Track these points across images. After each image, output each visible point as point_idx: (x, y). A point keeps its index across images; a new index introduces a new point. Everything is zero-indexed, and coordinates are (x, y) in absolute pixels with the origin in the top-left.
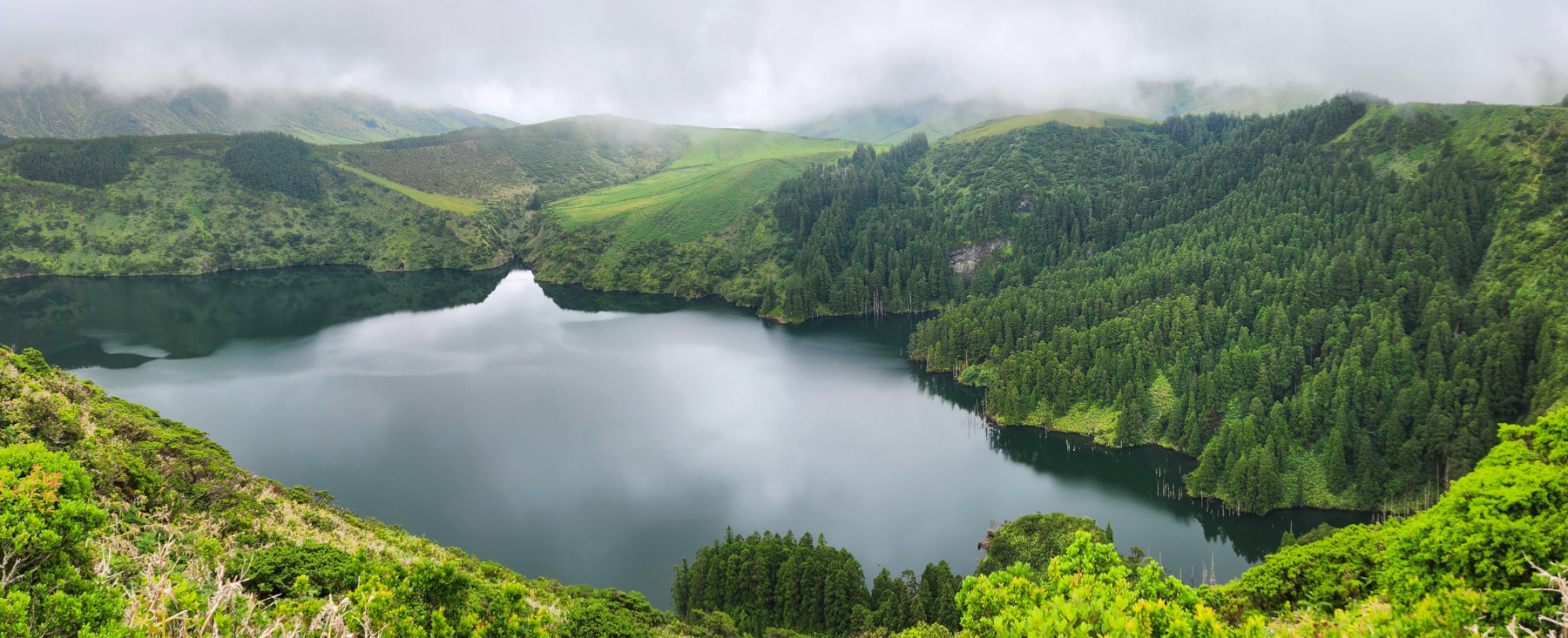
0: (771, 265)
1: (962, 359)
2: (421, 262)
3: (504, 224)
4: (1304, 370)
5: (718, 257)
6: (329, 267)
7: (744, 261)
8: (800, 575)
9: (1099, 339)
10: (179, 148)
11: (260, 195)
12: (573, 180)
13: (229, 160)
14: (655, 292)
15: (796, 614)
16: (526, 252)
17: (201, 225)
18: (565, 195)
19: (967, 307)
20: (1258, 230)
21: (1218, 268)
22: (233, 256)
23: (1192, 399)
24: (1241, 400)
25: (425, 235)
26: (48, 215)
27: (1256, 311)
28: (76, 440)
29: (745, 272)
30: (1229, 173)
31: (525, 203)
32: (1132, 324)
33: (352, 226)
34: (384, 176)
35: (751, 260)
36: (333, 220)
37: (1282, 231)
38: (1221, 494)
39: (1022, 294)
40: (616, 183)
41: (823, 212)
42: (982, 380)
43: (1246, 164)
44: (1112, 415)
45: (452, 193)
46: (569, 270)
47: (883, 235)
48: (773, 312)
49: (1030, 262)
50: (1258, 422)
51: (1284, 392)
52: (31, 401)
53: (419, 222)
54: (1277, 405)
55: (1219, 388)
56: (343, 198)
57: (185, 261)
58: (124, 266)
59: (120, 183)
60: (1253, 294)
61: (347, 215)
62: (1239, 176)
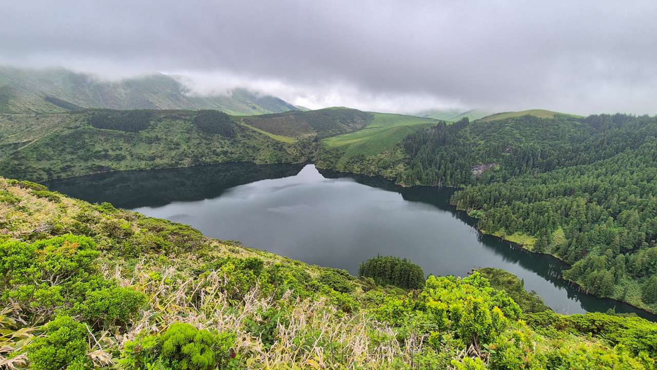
0: (401, 165)
1: (472, 207)
2: (274, 161)
3: (304, 147)
4: (643, 244)
5: (382, 162)
6: (239, 162)
7: (391, 163)
8: (401, 271)
9: (533, 208)
10: (173, 116)
11: (210, 135)
12: (331, 131)
13: (196, 121)
14: (359, 173)
15: (399, 282)
16: (312, 157)
17: (186, 148)
18: (327, 137)
19: (477, 188)
20: (632, 173)
21: (603, 188)
22: (200, 160)
23: (574, 241)
24: (601, 248)
25: (275, 151)
26: (111, 144)
27: (620, 211)
28: (130, 235)
29: (391, 168)
30: (621, 144)
31: (312, 139)
32: (550, 205)
33: (248, 147)
34: (259, 128)
35: (394, 164)
36: (240, 145)
37: (648, 176)
38: (579, 282)
39: (501, 186)
40: (346, 133)
41: (422, 146)
42: (478, 216)
43: (633, 140)
44: (533, 240)
45: (285, 135)
46: (328, 164)
47: (446, 157)
48: (400, 183)
49: (507, 173)
50: (608, 260)
51: (627, 250)
52: (106, 224)
53: (273, 146)
54: (621, 255)
55: (590, 240)
56: (244, 137)
57: (180, 162)
58: (152, 165)
59: (147, 130)
60: (621, 203)
61: (246, 143)
62: (627, 146)
